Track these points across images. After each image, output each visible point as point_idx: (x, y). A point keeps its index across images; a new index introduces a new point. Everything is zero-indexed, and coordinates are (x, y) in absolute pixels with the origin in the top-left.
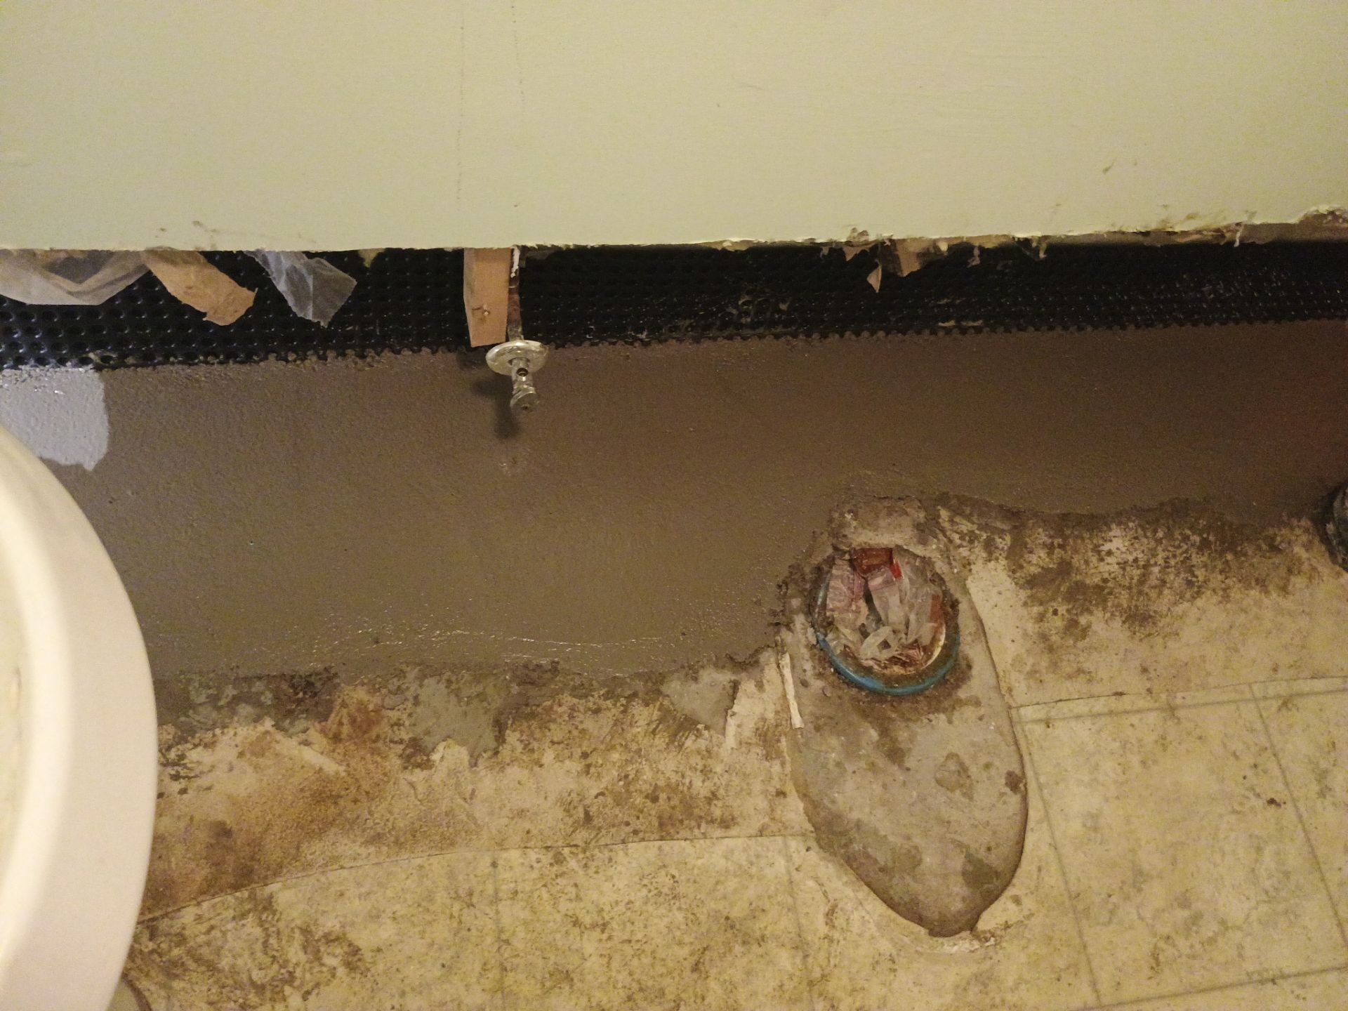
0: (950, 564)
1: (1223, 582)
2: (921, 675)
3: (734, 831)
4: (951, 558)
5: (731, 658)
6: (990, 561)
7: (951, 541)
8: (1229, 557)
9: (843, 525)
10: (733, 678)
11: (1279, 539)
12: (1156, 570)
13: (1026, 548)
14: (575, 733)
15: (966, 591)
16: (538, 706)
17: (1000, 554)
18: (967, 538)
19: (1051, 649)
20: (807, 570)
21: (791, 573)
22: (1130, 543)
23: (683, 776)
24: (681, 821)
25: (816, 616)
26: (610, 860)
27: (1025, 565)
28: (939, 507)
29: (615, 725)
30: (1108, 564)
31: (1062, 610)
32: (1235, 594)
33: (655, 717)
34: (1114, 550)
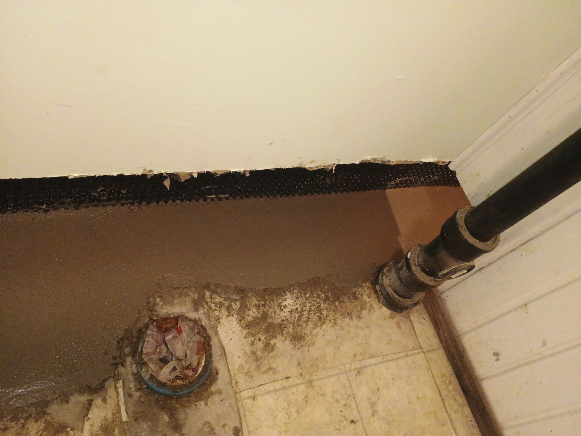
0: (209, 320)
1: (334, 316)
2: (191, 383)
4: (210, 317)
5: (89, 387)
6: (229, 316)
7: (210, 308)
8: (337, 303)
9: (155, 304)
10: (89, 399)
11: (357, 293)
12: (305, 313)
13: (247, 308)
15: (217, 333)
17: (234, 312)
18: (219, 306)
19: (257, 359)
20: (134, 331)
21: (125, 334)
22: (294, 300)
25: (137, 358)
27: (246, 316)
28: (205, 291)
30: (284, 312)
31: (263, 338)
32: (339, 321)
34: (287, 305)
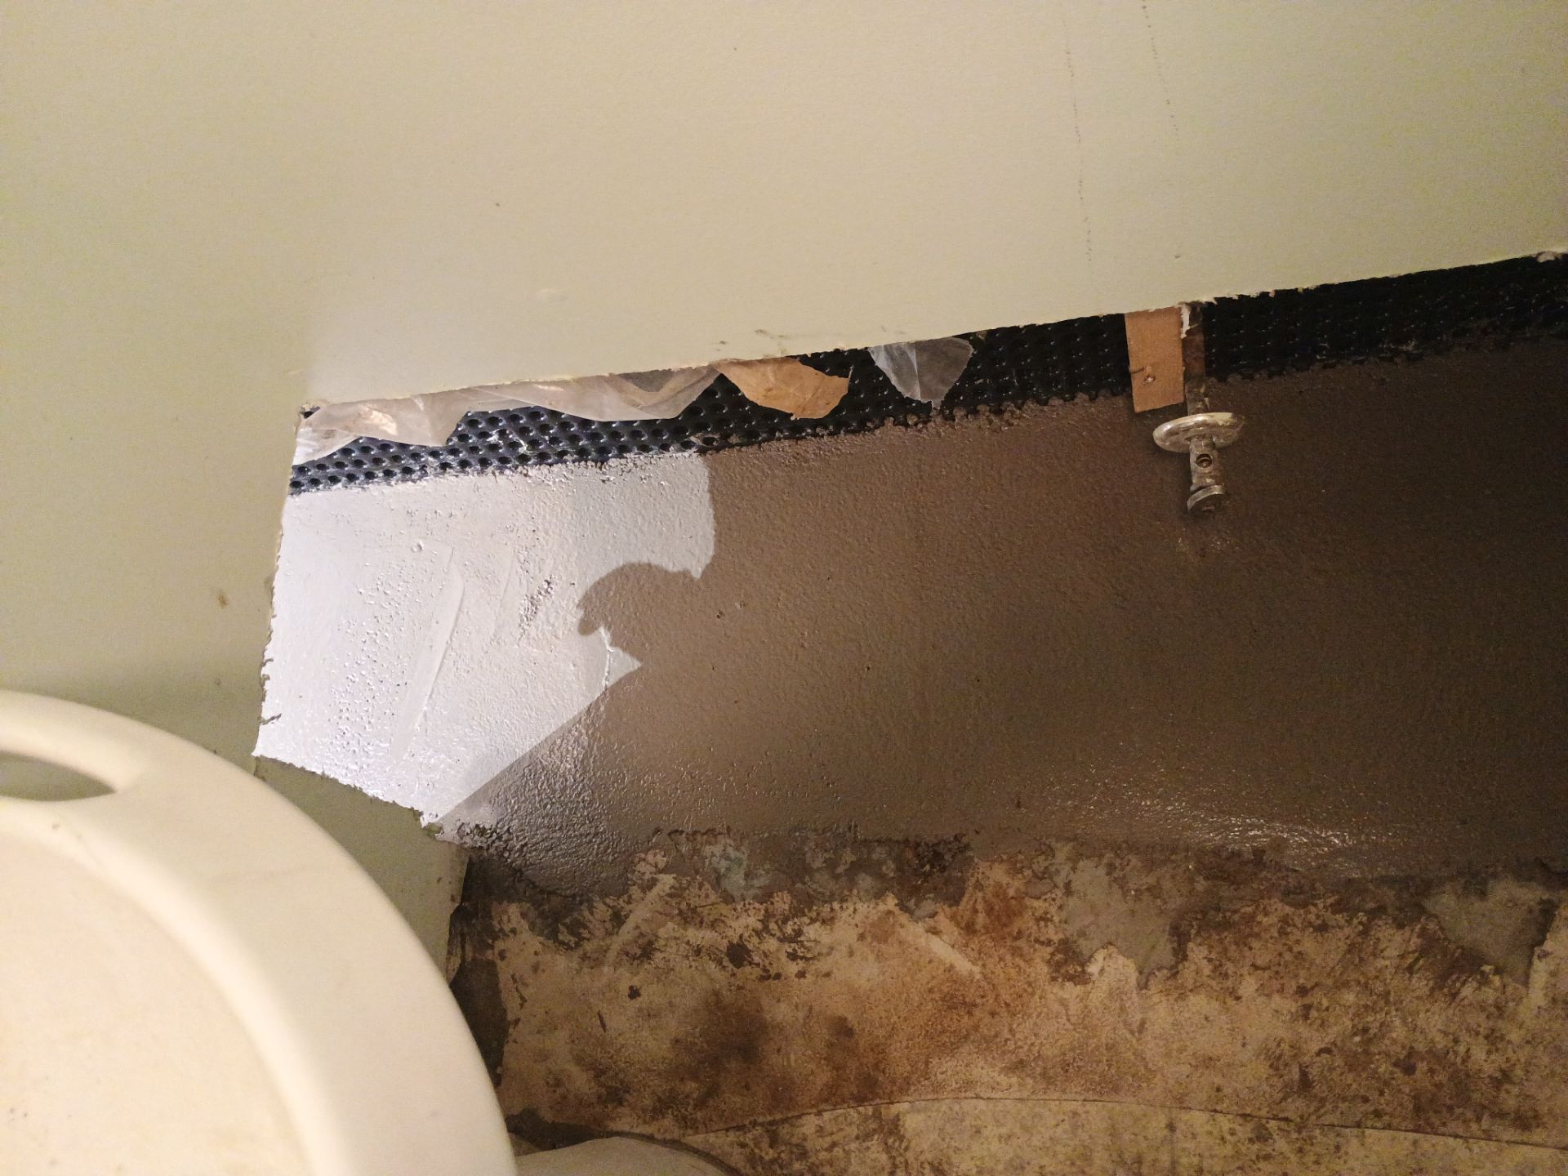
3: (1538, 1135)
14: (1288, 956)
16: (1235, 912)
23: (1456, 1041)
24: (1450, 1109)
26: (1338, 1148)
29: (1349, 951)
33: (1412, 947)
